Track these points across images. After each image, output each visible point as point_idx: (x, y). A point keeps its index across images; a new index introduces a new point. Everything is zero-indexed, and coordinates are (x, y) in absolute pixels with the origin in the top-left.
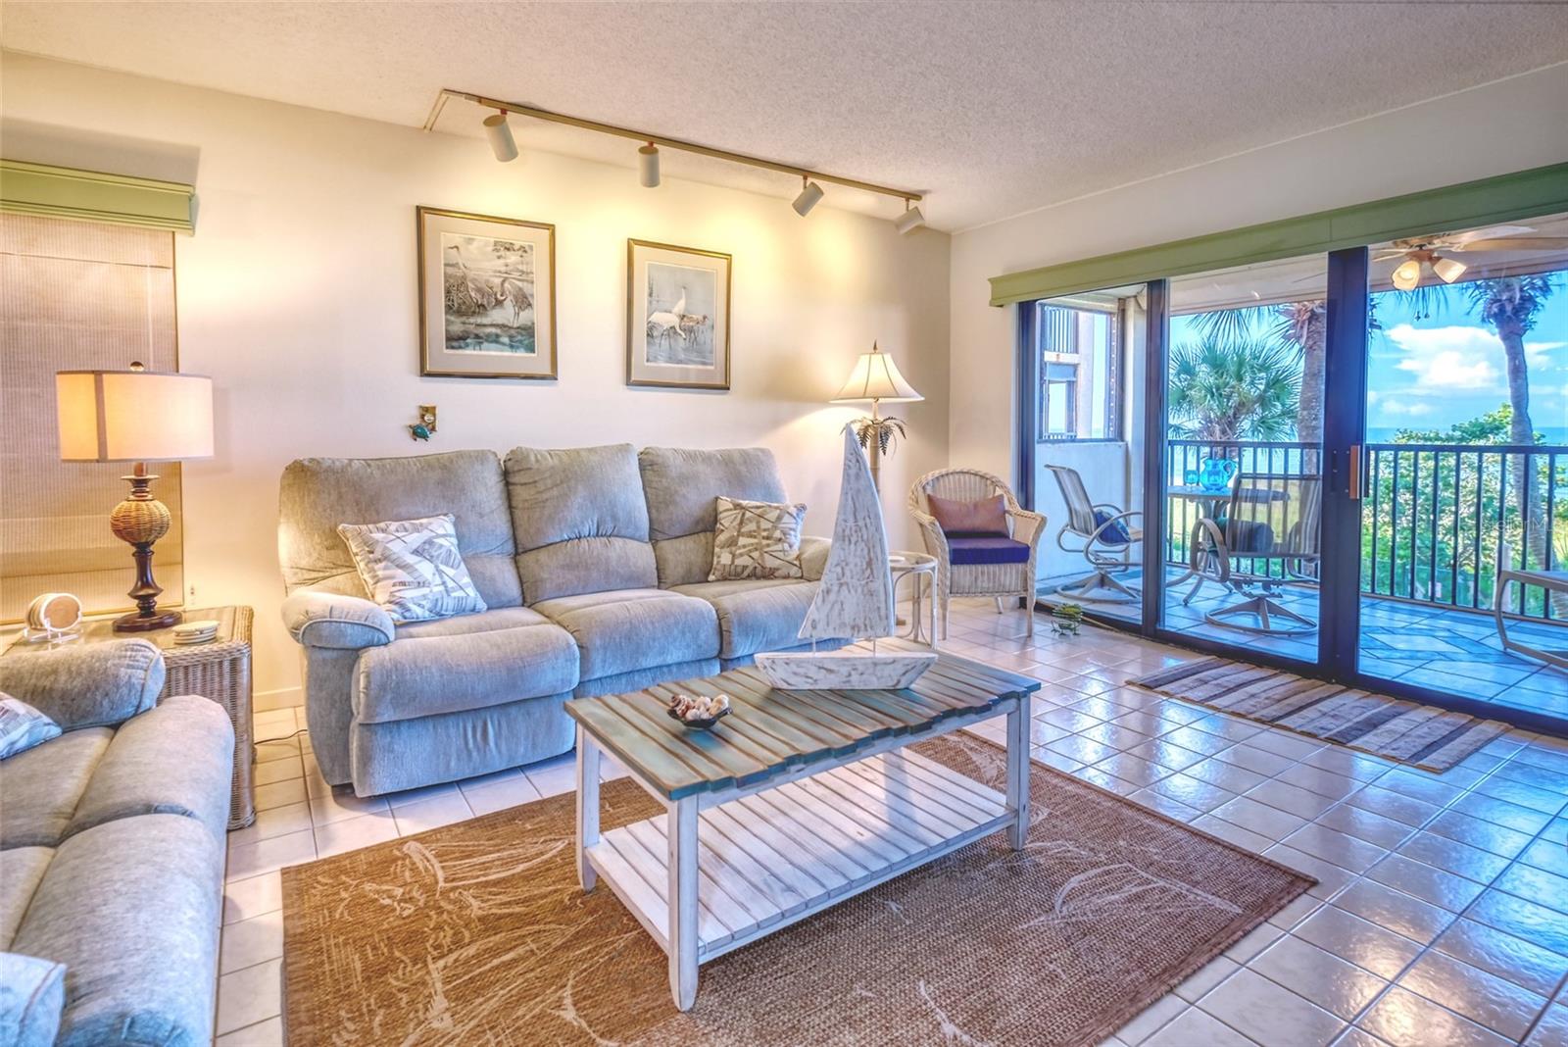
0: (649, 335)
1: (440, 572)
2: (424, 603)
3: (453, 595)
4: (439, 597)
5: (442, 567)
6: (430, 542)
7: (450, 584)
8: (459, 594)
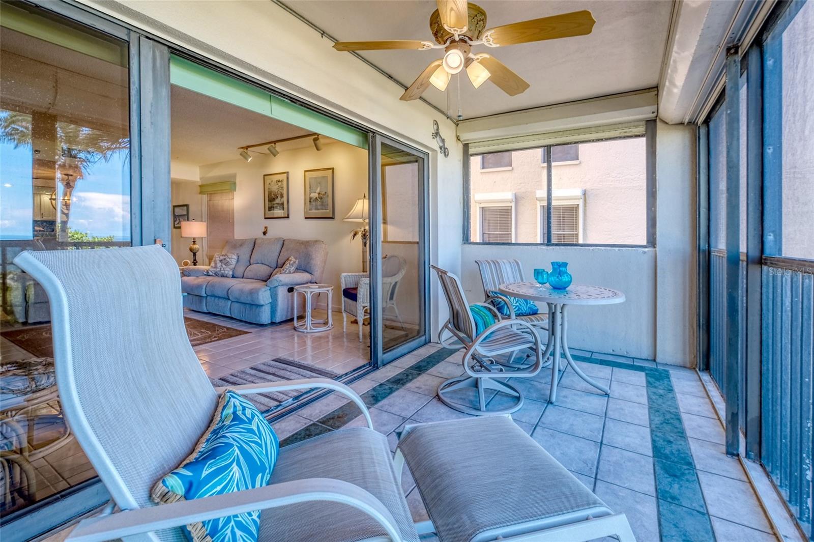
0: (310, 201)
1: (222, 266)
6: (225, 259)
7: (222, 269)
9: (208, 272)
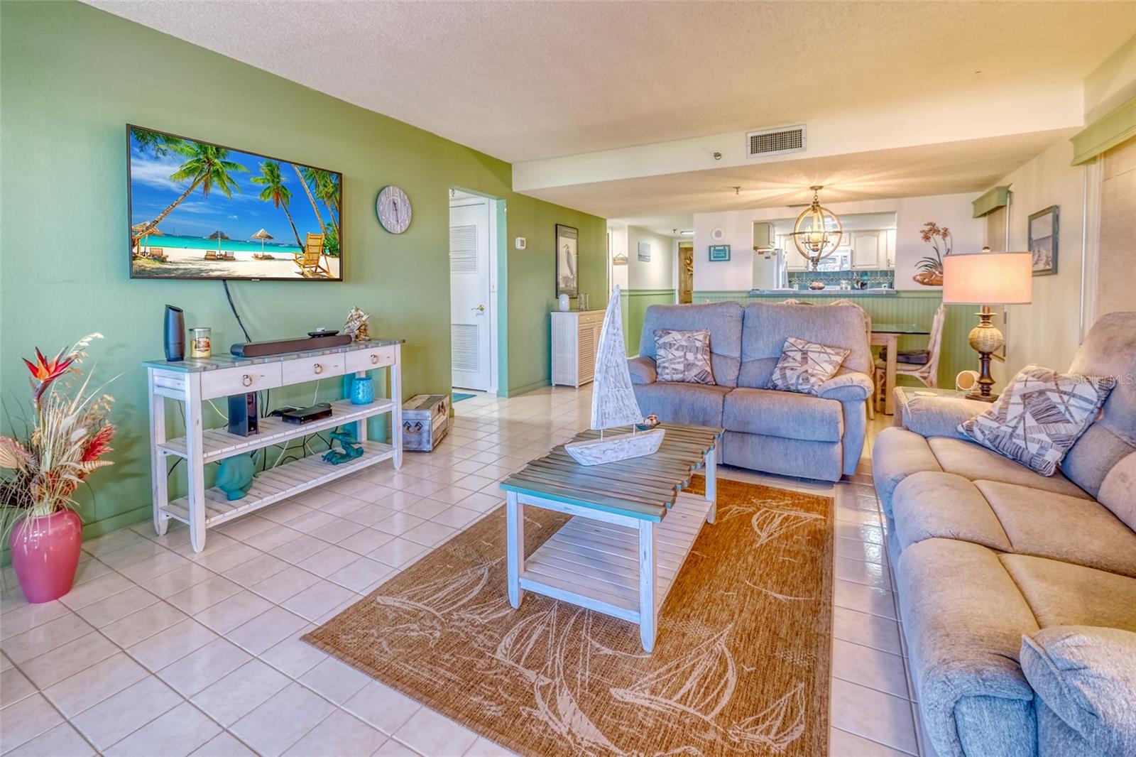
1: (1022, 417)
2: (987, 432)
3: (1014, 440)
4: (1002, 435)
5: (1028, 417)
6: (1042, 393)
7: (1020, 431)
8: (1021, 443)
9: (969, 429)
